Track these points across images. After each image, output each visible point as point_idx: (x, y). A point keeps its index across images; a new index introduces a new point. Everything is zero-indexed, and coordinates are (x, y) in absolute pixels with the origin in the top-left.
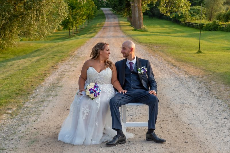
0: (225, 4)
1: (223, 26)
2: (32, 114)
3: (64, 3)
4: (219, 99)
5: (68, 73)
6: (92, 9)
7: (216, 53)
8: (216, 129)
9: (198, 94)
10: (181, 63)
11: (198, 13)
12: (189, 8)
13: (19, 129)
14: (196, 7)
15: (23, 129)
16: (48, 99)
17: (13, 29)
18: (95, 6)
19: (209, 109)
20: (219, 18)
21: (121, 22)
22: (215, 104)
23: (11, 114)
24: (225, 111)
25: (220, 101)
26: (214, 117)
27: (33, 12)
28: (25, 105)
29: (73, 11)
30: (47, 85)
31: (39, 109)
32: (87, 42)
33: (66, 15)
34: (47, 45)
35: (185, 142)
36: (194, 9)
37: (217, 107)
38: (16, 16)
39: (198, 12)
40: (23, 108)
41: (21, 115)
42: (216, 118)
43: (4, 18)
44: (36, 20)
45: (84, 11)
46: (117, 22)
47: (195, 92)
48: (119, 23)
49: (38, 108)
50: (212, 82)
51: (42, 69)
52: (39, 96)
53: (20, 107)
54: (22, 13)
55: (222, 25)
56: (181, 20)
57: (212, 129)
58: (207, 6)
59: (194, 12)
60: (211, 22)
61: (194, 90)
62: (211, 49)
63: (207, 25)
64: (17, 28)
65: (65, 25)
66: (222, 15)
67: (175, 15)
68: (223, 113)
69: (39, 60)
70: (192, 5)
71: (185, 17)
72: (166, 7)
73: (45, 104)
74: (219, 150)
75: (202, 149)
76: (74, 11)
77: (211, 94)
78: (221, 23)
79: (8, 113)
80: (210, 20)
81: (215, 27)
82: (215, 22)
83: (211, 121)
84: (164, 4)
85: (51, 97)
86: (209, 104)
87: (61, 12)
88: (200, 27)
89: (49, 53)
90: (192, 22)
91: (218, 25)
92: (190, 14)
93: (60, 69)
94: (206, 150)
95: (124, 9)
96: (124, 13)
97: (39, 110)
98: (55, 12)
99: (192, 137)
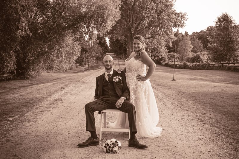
0: (191, 51)
1: (191, 66)
2: (29, 121)
4: (188, 111)
5: (72, 92)
6: (100, 53)
7: (186, 81)
8: (186, 135)
9: (171, 107)
10: (160, 86)
12: (167, 54)
13: (11, 133)
14: (172, 53)
16: (48, 110)
18: (102, 51)
19: (180, 118)
20: (188, 60)
21: (120, 62)
22: (186, 115)
23: (11, 121)
24: (194, 121)
25: (189, 113)
26: (184, 125)
28: (27, 114)
30: (52, 99)
31: (37, 117)
32: (94, 74)
35: (158, 146)
36: (171, 55)
37: (186, 117)
39: (174, 57)
40: (24, 116)
41: (19, 121)
42: (186, 126)
44: (56, 57)
45: (94, 54)
47: (169, 106)
48: (119, 63)
49: (36, 116)
50: (183, 99)
51: (53, 89)
52: (42, 108)
53: (21, 116)
55: (190, 65)
56: (162, 62)
57: (182, 135)
58: (179, 52)
59: (171, 57)
60: (183, 64)
61: (169, 105)
62: (182, 79)
63: (179, 65)
65: (81, 63)
66: (190, 58)
67: (158, 58)
68: (192, 122)
69: (52, 84)
70: (169, 52)
71: (164, 60)
72: (151, 52)
73: (45, 113)
74: (189, 153)
75: (174, 152)
77: (182, 107)
78: (189, 64)
79: (9, 120)
80: (181, 62)
81: (185, 67)
82: (185, 63)
83: (182, 128)
84: (150, 51)
85: (52, 108)
86: (180, 115)
88: (175, 67)
90: (169, 63)
91: (187, 65)
92: (168, 58)
93: (67, 89)
94: (177, 154)
95: (123, 53)
96: (122, 56)
97: (37, 118)
99: (165, 142)
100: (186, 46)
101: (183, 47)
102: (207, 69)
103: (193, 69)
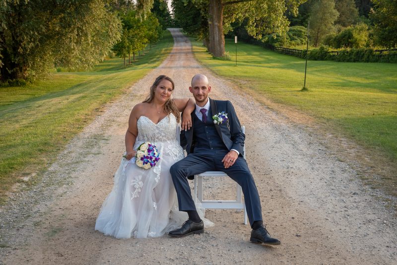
0: (336, 23)
1: (334, 53)
2: (60, 184)
3: (116, 20)
4: (341, 161)
5: (118, 119)
6: (156, 29)
7: (328, 90)
8: (343, 213)
9: (308, 153)
10: (281, 105)
11: (299, 36)
12: (288, 28)
13: (36, 209)
14: (297, 28)
15: (42, 210)
16: (86, 159)
17: (45, 55)
18: (160, 25)
19: (328, 178)
20: (328, 42)
21: (194, 47)
22: (337, 169)
23: (27, 183)
24: (354, 182)
25: (343, 165)
26: (337, 192)
27: (72, 31)
28: (51, 169)
29: (129, 32)
30: (86, 136)
31: (71, 175)
32: (148, 74)
33: (119, 37)
34: (92, 77)
35: (297, 236)
36: (294, 30)
37: (340, 176)
38: (49, 37)
39: (299, 34)
40: (47, 173)
41: (43, 184)
42: (341, 193)
43: (32, 40)
44: (76, 43)
45: (144, 32)
46: (190, 47)
47: (305, 150)
48: (192, 49)
49: (69, 173)
50: (328, 134)
51: (82, 112)
52: (73, 155)
53: (42, 172)
54: (58, 33)
55: (332, 52)
56: (276, 45)
57: (336, 212)
58: (311, 26)
59: (294, 35)
60: (318, 48)
61: (303, 147)
62: (319, 84)
63: (312, 52)
64: (51, 53)
65: (119, 51)
66: (332, 38)
67: (268, 38)
68: (351, 185)
69: (79, 99)
70: (291, 25)
71: (281, 42)
72: (255, 27)
73: (81, 166)
74: (353, 250)
75: (326, 249)
76: (131, 31)
77: (328, 153)
78: (331, 50)
79: (23, 181)
80: (315, 45)
81: (322, 56)
82: (322, 48)
83: (333, 198)
84: (254, 24)
85: (91, 155)
86: (327, 169)
87: (111, 31)
88: (303, 55)
89: (94, 89)
90: (291, 48)
91: (327, 52)
92: (288, 37)
93: (107, 113)
94: (332, 251)
95: (199, 29)
96: (199, 34)
97: (71, 177)
98: (104, 31)
99: (307, 227)
100: (324, 13)
101: (320, 15)
102: (368, 61)
103: (339, 61)
